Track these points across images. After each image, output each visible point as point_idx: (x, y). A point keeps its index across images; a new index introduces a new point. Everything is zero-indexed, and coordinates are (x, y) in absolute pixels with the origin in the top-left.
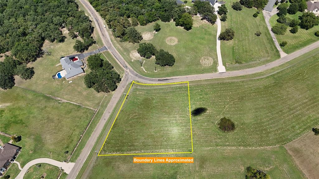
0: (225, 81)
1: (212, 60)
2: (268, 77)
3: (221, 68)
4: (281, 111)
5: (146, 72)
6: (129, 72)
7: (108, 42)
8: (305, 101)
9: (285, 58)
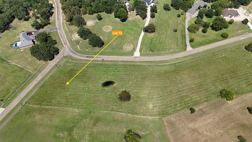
0: (136, 64)
1: (133, 47)
2: (171, 65)
3: (137, 54)
4: (170, 92)
5: (79, 49)
6: (67, 48)
7: (60, 24)
8: (192, 86)
9: (189, 51)
